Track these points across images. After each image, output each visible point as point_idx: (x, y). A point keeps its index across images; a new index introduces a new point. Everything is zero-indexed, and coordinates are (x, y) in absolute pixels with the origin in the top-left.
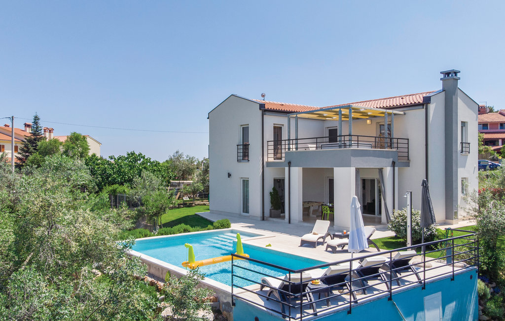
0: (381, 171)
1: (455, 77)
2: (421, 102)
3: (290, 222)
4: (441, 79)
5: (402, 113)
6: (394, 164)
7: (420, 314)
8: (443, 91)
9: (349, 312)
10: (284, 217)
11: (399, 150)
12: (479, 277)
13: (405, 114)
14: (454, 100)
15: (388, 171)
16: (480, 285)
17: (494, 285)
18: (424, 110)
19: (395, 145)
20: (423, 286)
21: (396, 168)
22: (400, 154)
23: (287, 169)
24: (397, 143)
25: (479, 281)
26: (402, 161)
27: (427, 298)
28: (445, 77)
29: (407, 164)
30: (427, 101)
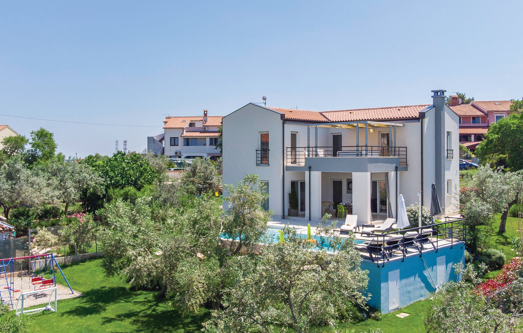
0: (387, 174)
1: (443, 96)
2: (418, 116)
3: (310, 220)
4: (432, 97)
5: (402, 125)
6: (396, 169)
7: (435, 267)
8: (434, 107)
9: (403, 261)
10: (304, 216)
11: (401, 157)
12: (466, 249)
13: (404, 126)
14: (442, 115)
15: (392, 174)
16: (466, 253)
17: (474, 255)
18: (420, 123)
19: (397, 153)
20: (436, 251)
21: (398, 172)
22: (401, 160)
23: (307, 173)
24: (399, 151)
25: (466, 251)
26: (402, 166)
27: (438, 258)
28: (435, 95)
29: (406, 169)
30: (422, 116)
